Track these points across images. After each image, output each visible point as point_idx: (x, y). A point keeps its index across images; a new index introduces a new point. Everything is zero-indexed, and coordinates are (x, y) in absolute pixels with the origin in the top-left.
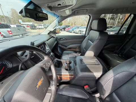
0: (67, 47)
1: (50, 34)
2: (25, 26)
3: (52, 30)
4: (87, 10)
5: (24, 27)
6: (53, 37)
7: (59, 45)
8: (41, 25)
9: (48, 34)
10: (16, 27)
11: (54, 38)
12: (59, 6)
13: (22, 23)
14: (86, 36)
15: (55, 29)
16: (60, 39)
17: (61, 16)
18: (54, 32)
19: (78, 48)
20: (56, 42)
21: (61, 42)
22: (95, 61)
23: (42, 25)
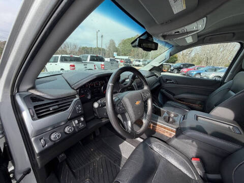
0: (176, 97)
1: (153, 71)
2: (118, 60)
3: (157, 65)
4: (233, 33)
5: (117, 62)
6: (155, 75)
7: (162, 90)
8: (139, 61)
9: (150, 70)
10: (109, 60)
11: (157, 77)
12: (177, 34)
13: (116, 57)
14: (225, 81)
15: (162, 65)
16: (167, 80)
17: (178, 46)
18: (160, 69)
19: (199, 102)
20: (158, 84)
21: (166, 85)
22: (231, 127)
23: (141, 60)
